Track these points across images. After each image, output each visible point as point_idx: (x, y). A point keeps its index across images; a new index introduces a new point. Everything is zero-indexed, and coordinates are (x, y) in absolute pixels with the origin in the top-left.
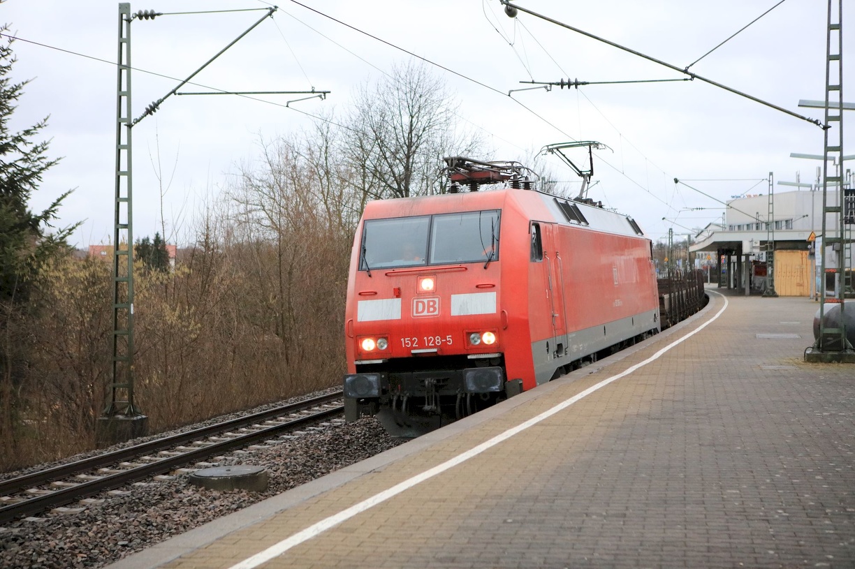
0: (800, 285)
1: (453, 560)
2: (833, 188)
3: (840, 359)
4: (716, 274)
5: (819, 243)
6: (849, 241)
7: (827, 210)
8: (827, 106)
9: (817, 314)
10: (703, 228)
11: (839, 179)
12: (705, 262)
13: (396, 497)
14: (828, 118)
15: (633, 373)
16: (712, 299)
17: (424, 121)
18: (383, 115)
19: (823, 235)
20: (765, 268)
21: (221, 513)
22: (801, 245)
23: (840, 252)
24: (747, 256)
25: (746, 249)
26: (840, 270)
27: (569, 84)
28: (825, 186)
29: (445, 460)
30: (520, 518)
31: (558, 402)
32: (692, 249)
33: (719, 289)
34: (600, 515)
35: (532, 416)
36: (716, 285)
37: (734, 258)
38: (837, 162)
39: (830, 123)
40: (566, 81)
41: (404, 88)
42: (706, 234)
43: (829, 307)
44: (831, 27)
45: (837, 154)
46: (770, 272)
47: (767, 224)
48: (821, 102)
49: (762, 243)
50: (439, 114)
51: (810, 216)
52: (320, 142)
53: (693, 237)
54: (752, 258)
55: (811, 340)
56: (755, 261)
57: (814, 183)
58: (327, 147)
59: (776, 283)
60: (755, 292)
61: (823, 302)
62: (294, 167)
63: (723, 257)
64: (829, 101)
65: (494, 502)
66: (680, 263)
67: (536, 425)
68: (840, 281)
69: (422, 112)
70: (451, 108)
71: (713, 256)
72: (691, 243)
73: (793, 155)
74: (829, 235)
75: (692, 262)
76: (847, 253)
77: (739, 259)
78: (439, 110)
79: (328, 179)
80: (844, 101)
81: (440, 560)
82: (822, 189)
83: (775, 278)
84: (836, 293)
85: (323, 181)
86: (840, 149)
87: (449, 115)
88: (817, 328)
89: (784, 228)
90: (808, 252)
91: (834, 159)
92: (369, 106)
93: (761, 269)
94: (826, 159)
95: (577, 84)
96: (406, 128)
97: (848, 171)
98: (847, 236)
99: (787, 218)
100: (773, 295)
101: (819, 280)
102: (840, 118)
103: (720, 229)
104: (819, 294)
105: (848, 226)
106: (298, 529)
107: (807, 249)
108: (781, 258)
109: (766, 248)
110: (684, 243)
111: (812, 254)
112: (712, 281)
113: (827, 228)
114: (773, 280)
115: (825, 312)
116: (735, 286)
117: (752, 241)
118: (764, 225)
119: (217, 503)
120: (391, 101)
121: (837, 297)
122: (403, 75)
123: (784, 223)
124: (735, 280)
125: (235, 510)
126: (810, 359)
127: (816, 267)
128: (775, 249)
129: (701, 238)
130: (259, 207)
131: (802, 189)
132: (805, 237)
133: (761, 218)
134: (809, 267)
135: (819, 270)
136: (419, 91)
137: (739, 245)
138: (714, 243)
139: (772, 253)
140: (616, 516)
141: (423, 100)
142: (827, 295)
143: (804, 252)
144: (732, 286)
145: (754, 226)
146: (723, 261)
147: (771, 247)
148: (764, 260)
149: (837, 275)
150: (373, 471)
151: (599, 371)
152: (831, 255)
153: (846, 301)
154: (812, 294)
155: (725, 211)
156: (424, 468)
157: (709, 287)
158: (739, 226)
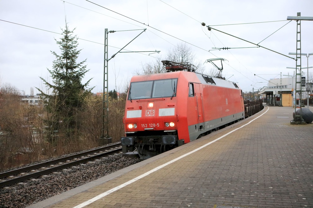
0: (289, 103)
1: (194, 177)
2: (298, 77)
3: (300, 124)
4: (266, 100)
5: (294, 92)
6: (303, 91)
7: (297, 83)
8: (297, 54)
9: (294, 112)
10: (262, 88)
11: (300, 74)
12: (263, 97)
13: (178, 160)
14: (297, 58)
15: (243, 127)
16: (265, 107)
17: (186, 59)
18: (174, 57)
19: (296, 90)
20: (279, 99)
21: (132, 164)
22: (289, 92)
23: (300, 94)
24: (274, 95)
25: (274, 93)
26: (300, 99)
27: (225, 49)
28: (296, 76)
29: (192, 151)
30: (212, 166)
31: (223, 135)
32: (259, 93)
33: (267, 104)
34: (234, 166)
35: (215, 139)
36: (266, 103)
37: (271, 96)
38: (299, 69)
39: (297, 59)
40: (224, 48)
41: (180, 50)
42: (263, 89)
43: (297, 109)
44: (298, 33)
45: (299, 67)
46: (281, 100)
47: (280, 87)
48: (295, 53)
49: (279, 92)
50: (190, 57)
51: (292, 84)
52: (158, 65)
53: (259, 90)
54: (276, 96)
55: (293, 119)
56: (276, 97)
57: (293, 76)
59: (282, 103)
60: (277, 105)
61: (296, 108)
62: (151, 71)
63: (268, 96)
64: (297, 53)
65: (205, 162)
66: (256, 97)
67: (216, 141)
68: (300, 102)
69: (185, 56)
70: (193, 55)
71: (265, 96)
72: (259, 92)
73: (287, 68)
74: (297, 90)
75: (259, 97)
76: (302, 94)
77: (272, 96)
78: (190, 56)
80: (301, 53)
81: (191, 177)
82: (295, 77)
83: (282, 101)
84: (299, 105)
86: (300, 66)
87: (192, 57)
88: (294, 115)
89: (285, 88)
90: (291, 94)
91: (298, 69)
92: (171, 55)
93: (278, 99)
94: (296, 69)
95: (227, 48)
97: (302, 72)
98: (302, 90)
99: (285, 85)
100: (282, 106)
101: (294, 102)
102: (300, 58)
103: (267, 88)
104: (295, 106)
105: (302, 87)
106: (152, 169)
107: (291, 93)
108: (284, 96)
109: (280, 93)
110: (257, 92)
111: (293, 95)
112: (264, 102)
113: (297, 88)
114: (281, 102)
115: (296, 111)
116: (271, 104)
117: (276, 91)
118: (279, 87)
119: (130, 161)
120: (177, 54)
121: (299, 106)
122: (180, 47)
123: (285, 86)
124: (271, 102)
125: (135, 163)
126: (292, 123)
127: (294, 98)
128: (282, 93)
129: (262, 90)
131: (290, 77)
132: (290, 90)
133: (278, 85)
134: (292, 99)
135: (294, 99)
136: (184, 51)
137: (272, 92)
138: (265, 92)
139: (281, 94)
140: (239, 166)
141: (185, 53)
142: (297, 106)
143: (290, 94)
144: (270, 104)
145: (276, 87)
146: (267, 97)
147: (281, 93)
148: (279, 96)
149: (299, 101)
150: (172, 153)
151: (234, 127)
152: (298, 95)
153: (302, 108)
154: (292, 106)
155: (268, 83)
156: (186, 153)
157: (264, 104)
158: (272, 87)
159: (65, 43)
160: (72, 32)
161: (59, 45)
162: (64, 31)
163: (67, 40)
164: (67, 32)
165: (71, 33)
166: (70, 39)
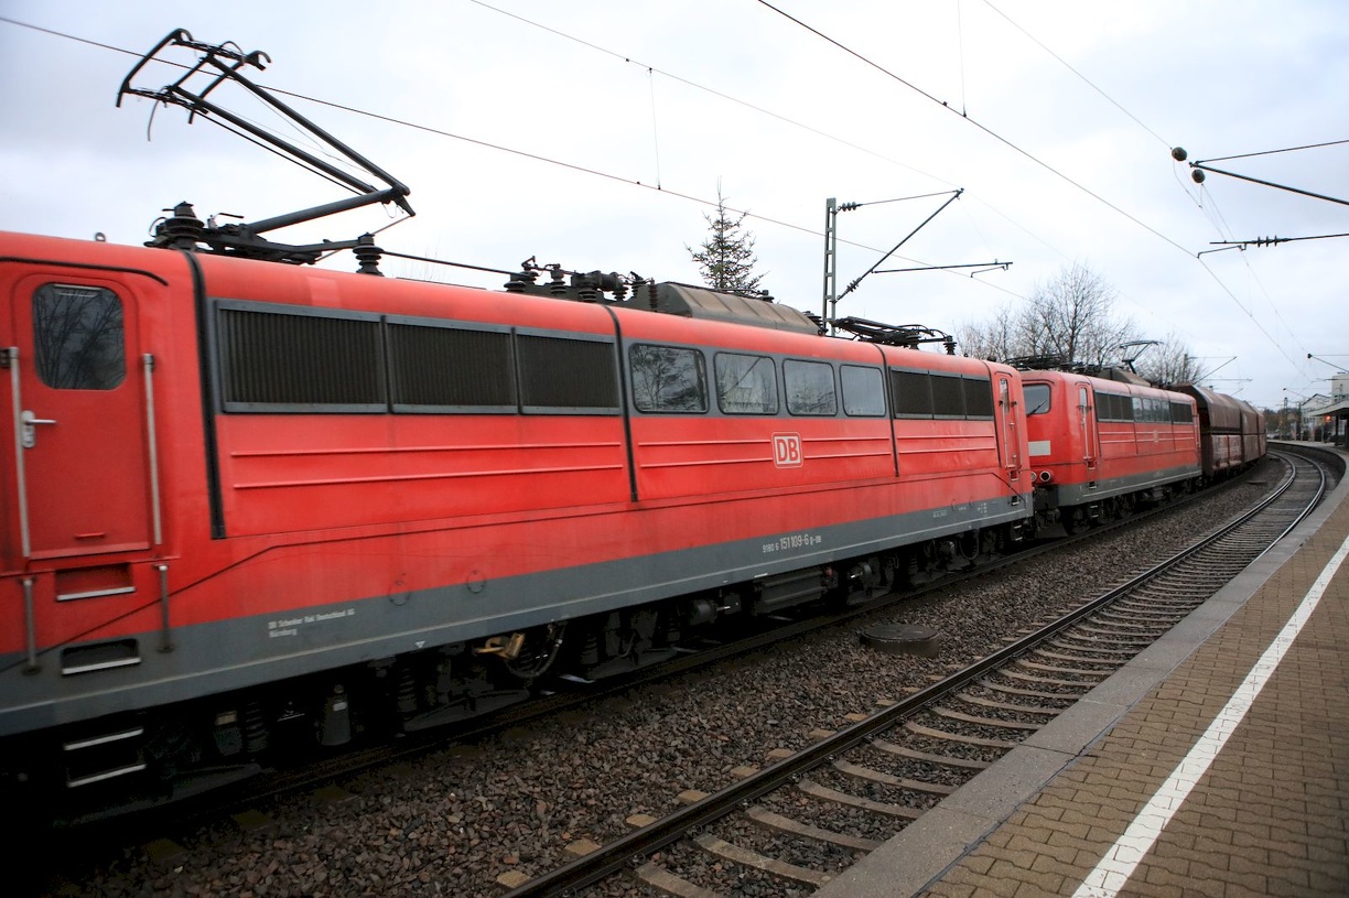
10: (1311, 396)
17: (1086, 309)
18: (1052, 304)
41: (1070, 282)
50: (1099, 303)
58: (1005, 332)
69: (1085, 302)
92: (1041, 298)
96: (1071, 315)
122: (1069, 272)
136: (1083, 284)
159: (715, 258)
160: (738, 224)
161: (700, 264)
162: (713, 221)
163: (722, 248)
164: (722, 225)
165: (736, 228)
166: (731, 244)
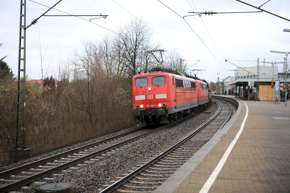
0: (267, 97)
17: (141, 37)
18: (127, 35)
22: (268, 83)
25: (249, 84)
41: (134, 26)
49: (255, 82)
52: (104, 45)
58: (107, 47)
62: (95, 53)
69: (140, 34)
70: (151, 33)
73: (271, 52)
78: (146, 34)
79: (107, 58)
85: (105, 58)
87: (150, 36)
92: (122, 32)
96: (135, 40)
108: (261, 88)
117: (251, 82)
120: (129, 30)
122: (134, 21)
127: (276, 91)
130: (83, 67)
132: (270, 80)
137: (247, 82)
138: (238, 82)
141: (141, 30)
143: (269, 86)
147: (256, 85)
